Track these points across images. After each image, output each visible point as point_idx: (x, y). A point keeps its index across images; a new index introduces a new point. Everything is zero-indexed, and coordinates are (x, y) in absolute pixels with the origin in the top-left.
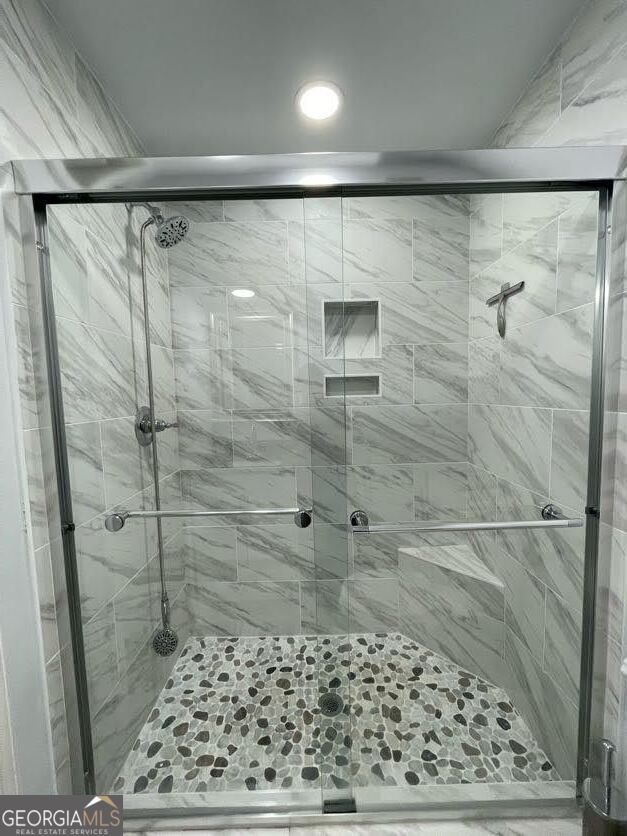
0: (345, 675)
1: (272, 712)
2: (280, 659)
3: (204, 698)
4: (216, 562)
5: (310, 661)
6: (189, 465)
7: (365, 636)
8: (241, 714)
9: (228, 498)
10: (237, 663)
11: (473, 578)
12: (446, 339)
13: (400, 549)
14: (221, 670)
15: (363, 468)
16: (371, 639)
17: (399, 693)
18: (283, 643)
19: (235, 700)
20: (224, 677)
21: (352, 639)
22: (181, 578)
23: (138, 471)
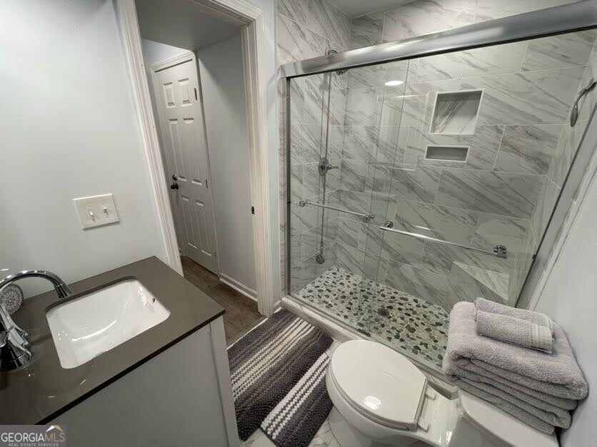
0: (397, 307)
1: (356, 302)
2: (368, 289)
3: (332, 286)
4: (350, 237)
5: (383, 296)
6: (345, 188)
7: (419, 299)
8: (344, 297)
9: (360, 208)
10: (349, 282)
11: (491, 290)
12: (540, 121)
13: (455, 262)
14: (342, 281)
15: (441, 208)
16: (422, 302)
17: (421, 326)
18: (373, 284)
19: (343, 292)
20: (342, 284)
21: (411, 298)
22: (334, 239)
23: (318, 186)
